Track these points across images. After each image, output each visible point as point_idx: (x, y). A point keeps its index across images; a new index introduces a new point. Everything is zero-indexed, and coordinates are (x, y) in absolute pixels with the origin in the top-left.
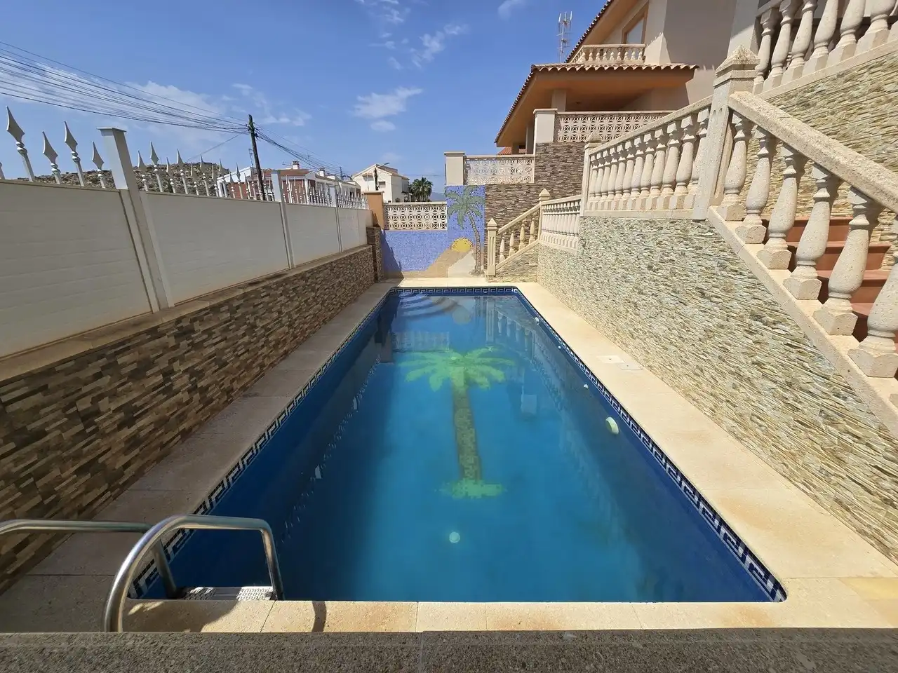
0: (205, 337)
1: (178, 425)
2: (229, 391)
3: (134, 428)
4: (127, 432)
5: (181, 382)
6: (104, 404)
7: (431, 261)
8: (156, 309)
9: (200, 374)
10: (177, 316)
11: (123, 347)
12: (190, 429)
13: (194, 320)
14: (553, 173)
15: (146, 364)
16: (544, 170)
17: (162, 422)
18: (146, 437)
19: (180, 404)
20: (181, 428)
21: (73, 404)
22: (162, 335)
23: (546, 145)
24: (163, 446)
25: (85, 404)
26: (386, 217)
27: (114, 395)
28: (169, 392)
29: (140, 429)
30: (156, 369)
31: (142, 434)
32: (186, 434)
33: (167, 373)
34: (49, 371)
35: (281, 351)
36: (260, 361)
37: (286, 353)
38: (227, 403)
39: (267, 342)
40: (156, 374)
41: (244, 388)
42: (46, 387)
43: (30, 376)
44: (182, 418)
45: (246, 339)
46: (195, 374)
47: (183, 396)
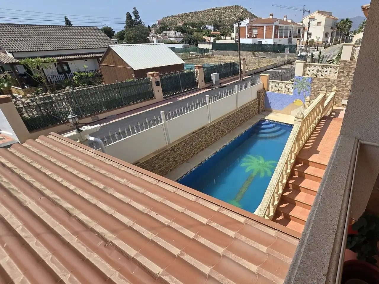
0: (177, 150)
1: (170, 168)
2: (183, 161)
3: (161, 169)
4: (160, 169)
5: (171, 159)
6: (156, 165)
7: (284, 107)
8: (168, 145)
9: (176, 158)
10: (171, 147)
11: (160, 154)
12: (172, 169)
13: (175, 147)
14: (347, 75)
15: (164, 157)
16: (343, 73)
17: (166, 168)
18: (163, 170)
19: (170, 164)
20: (170, 169)
21: (152, 165)
22: (168, 151)
23: (345, 61)
24: (166, 172)
25: (153, 165)
26: (268, 86)
27: (158, 163)
28: (169, 162)
29: (162, 169)
30: (166, 158)
31: (162, 170)
32: (171, 170)
33: (168, 158)
34: (149, 160)
35: (201, 149)
36: (193, 152)
37: (203, 149)
38: (182, 163)
39: (196, 148)
40: (166, 159)
41: (187, 160)
42: (148, 163)
43: (147, 161)
44: (171, 167)
45: (189, 148)
46: (175, 158)
47: (171, 163)
